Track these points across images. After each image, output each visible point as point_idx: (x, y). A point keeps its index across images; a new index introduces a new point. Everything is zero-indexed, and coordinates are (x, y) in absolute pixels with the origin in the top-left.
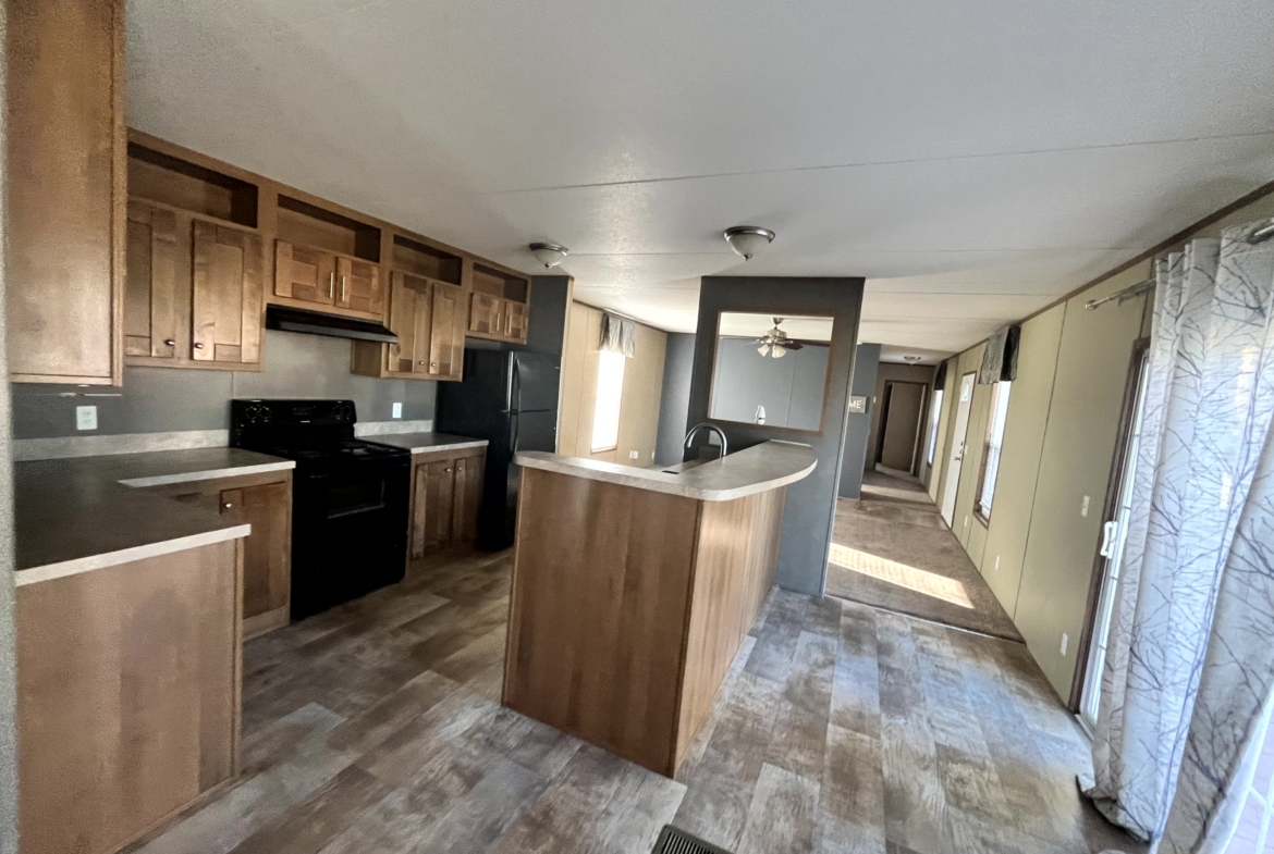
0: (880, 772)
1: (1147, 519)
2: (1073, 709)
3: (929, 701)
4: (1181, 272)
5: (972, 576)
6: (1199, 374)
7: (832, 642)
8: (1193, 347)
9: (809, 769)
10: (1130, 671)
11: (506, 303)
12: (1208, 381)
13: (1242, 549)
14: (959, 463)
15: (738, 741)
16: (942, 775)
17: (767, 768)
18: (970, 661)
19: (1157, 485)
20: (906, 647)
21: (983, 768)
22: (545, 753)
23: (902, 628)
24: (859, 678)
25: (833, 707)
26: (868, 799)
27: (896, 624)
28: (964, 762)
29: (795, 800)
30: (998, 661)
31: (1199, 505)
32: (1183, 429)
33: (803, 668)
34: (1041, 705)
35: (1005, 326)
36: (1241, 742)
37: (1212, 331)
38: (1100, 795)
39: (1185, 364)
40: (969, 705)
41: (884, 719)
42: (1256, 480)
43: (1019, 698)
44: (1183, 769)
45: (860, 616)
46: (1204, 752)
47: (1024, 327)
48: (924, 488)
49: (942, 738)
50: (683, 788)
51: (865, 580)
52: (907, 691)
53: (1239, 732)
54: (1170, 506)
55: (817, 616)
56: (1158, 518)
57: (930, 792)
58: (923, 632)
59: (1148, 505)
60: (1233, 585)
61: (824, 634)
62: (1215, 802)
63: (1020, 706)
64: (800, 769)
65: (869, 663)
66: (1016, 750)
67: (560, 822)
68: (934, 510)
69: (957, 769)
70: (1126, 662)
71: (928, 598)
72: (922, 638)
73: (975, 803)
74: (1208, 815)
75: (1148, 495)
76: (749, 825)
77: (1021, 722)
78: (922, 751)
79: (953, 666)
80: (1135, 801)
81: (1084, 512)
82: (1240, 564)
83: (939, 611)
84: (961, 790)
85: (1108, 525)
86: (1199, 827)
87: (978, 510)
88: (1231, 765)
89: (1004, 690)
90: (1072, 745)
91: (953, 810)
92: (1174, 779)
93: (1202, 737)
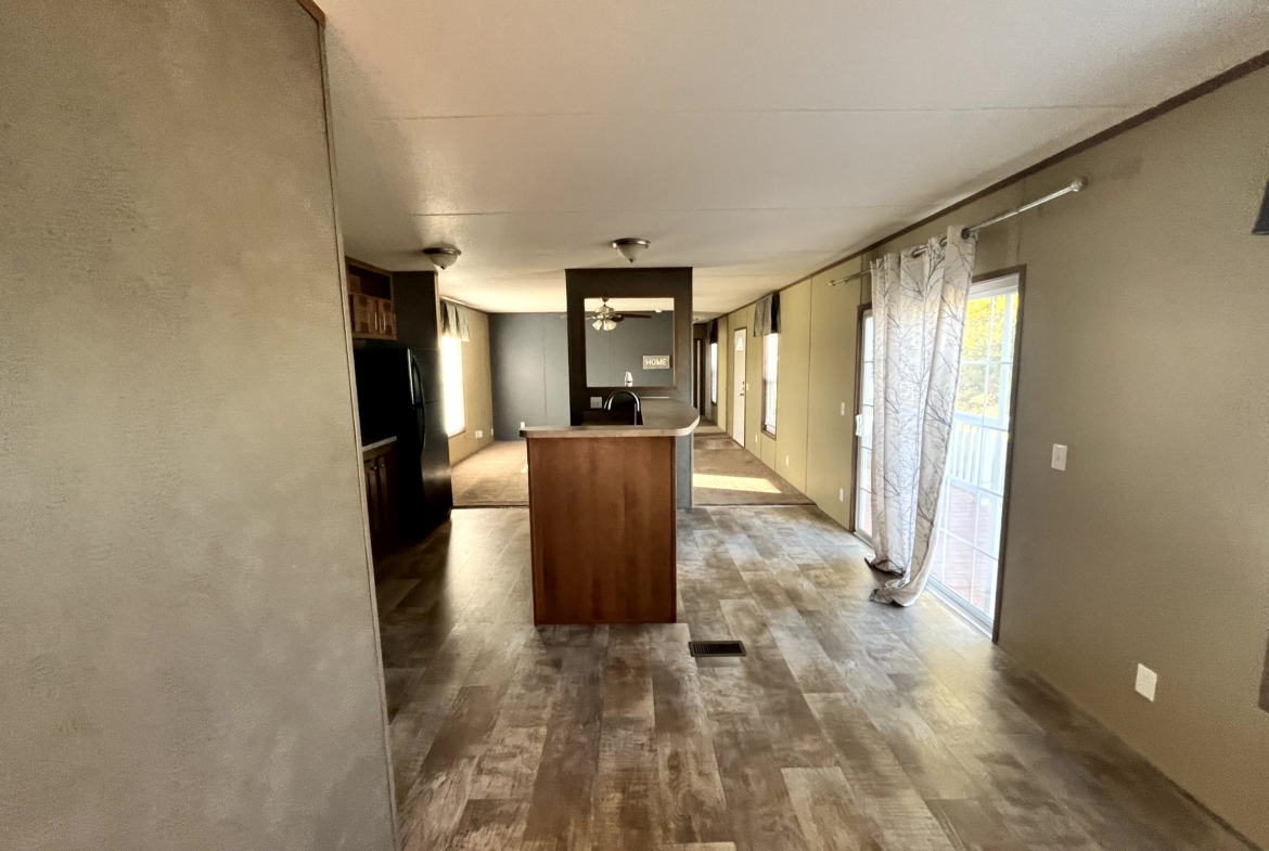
0: (778, 585)
1: (883, 407)
2: (852, 530)
3: (785, 546)
4: (883, 270)
5: (773, 476)
6: (898, 327)
7: (716, 532)
8: (894, 312)
9: (745, 595)
10: (885, 489)
11: (377, 302)
12: (903, 330)
13: (929, 411)
14: (743, 397)
15: (699, 595)
16: (808, 577)
17: (722, 602)
18: (794, 521)
19: (886, 387)
20: (757, 522)
21: (824, 568)
22: (590, 636)
23: (749, 514)
24: (741, 546)
25: (736, 563)
26: (780, 598)
27: (743, 512)
28: (814, 568)
29: (746, 610)
30: (807, 518)
31: (907, 394)
32: (894, 356)
33: (707, 550)
34: (836, 533)
35: (768, 294)
36: (936, 500)
37: (902, 303)
38: (878, 561)
39: (891, 321)
40: (804, 543)
41: (767, 562)
42: (931, 376)
43: (826, 533)
44: (917, 522)
45: (721, 513)
46: (924, 511)
47: (781, 293)
48: (713, 422)
49: (799, 561)
50: (685, 625)
51: (713, 491)
52: (770, 545)
53: (935, 495)
54: (892, 398)
55: (698, 519)
56: (889, 406)
57: (806, 586)
58: (762, 513)
59: (882, 400)
60: (927, 429)
61: (707, 529)
62: (930, 530)
63: (827, 536)
64: (740, 597)
65: (743, 537)
66: (834, 556)
67: (629, 661)
68: (727, 437)
69: (813, 573)
70: (882, 486)
71: (755, 493)
72: (763, 516)
73: (828, 583)
74: (929, 538)
75: (882, 394)
76: (730, 627)
77: (831, 543)
78: (793, 570)
79: (786, 526)
80: (895, 555)
81: (843, 413)
82: (929, 418)
83: (764, 500)
84: (819, 580)
85: (858, 417)
86: (925, 544)
87: (764, 428)
88: (934, 511)
89: (817, 531)
90: (857, 546)
91: (820, 590)
92: (913, 530)
93: (922, 503)
